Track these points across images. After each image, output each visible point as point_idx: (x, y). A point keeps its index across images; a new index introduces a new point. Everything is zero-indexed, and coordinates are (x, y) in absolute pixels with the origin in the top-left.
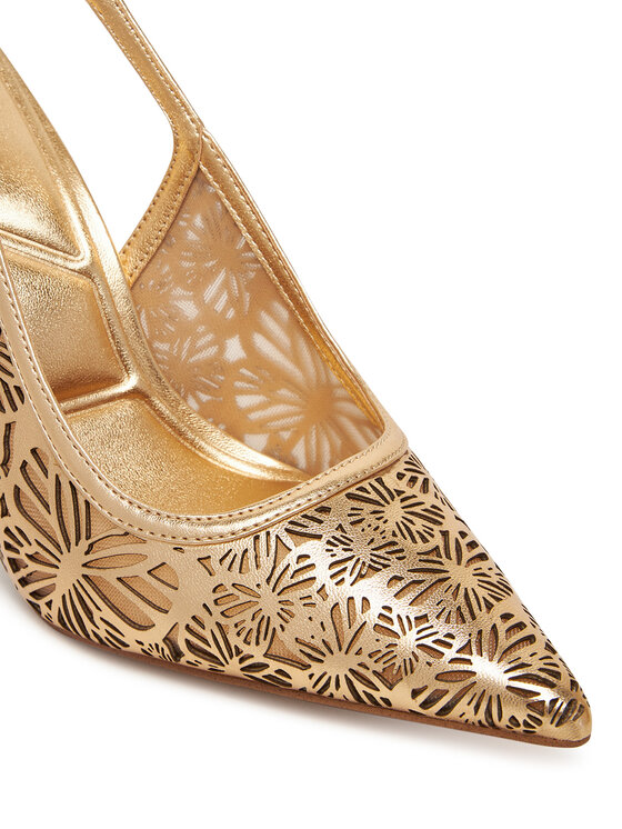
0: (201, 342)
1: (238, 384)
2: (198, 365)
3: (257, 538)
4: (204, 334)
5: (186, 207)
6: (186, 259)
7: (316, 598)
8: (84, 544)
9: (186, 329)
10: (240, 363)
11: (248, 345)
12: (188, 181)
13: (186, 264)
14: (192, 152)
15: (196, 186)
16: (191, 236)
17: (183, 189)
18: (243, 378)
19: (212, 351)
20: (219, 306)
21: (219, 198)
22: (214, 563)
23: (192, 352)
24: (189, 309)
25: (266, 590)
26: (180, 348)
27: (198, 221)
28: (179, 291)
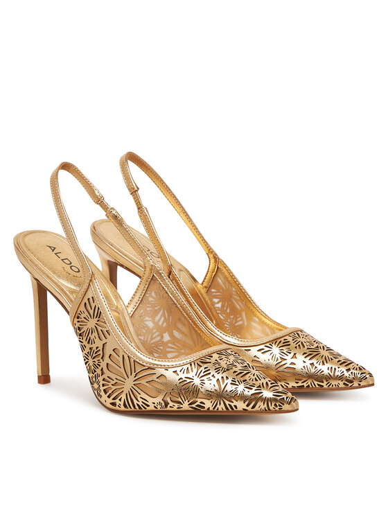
0: (155, 335)
1: (168, 350)
2: (153, 343)
3: (191, 365)
4: (155, 333)
5: (149, 290)
6: (148, 307)
7: (212, 378)
8: (134, 374)
9: (149, 331)
10: (169, 342)
11: (172, 335)
12: (149, 280)
13: (148, 309)
14: (151, 270)
15: (152, 282)
16: (150, 299)
17: (148, 283)
18: (169, 347)
19: (159, 338)
20: (160, 323)
21: (161, 284)
22: (178, 372)
23: (152, 339)
24: (150, 324)
25: (195, 378)
26: (148, 337)
27: (153, 294)
28: (147, 318)
